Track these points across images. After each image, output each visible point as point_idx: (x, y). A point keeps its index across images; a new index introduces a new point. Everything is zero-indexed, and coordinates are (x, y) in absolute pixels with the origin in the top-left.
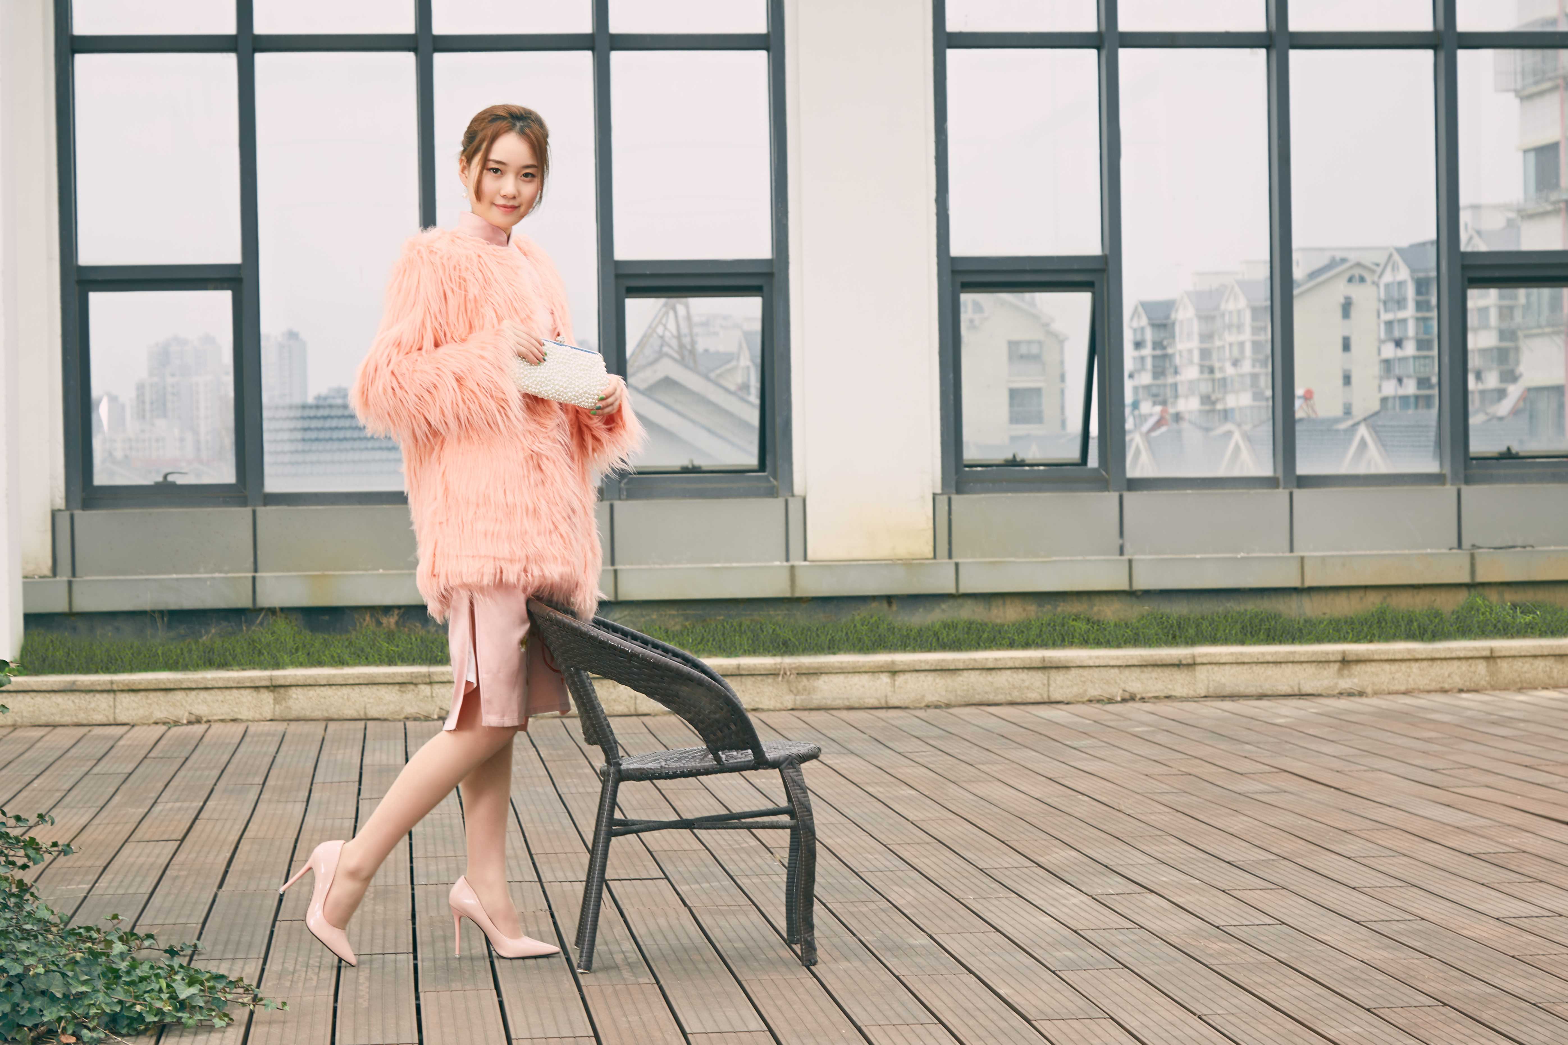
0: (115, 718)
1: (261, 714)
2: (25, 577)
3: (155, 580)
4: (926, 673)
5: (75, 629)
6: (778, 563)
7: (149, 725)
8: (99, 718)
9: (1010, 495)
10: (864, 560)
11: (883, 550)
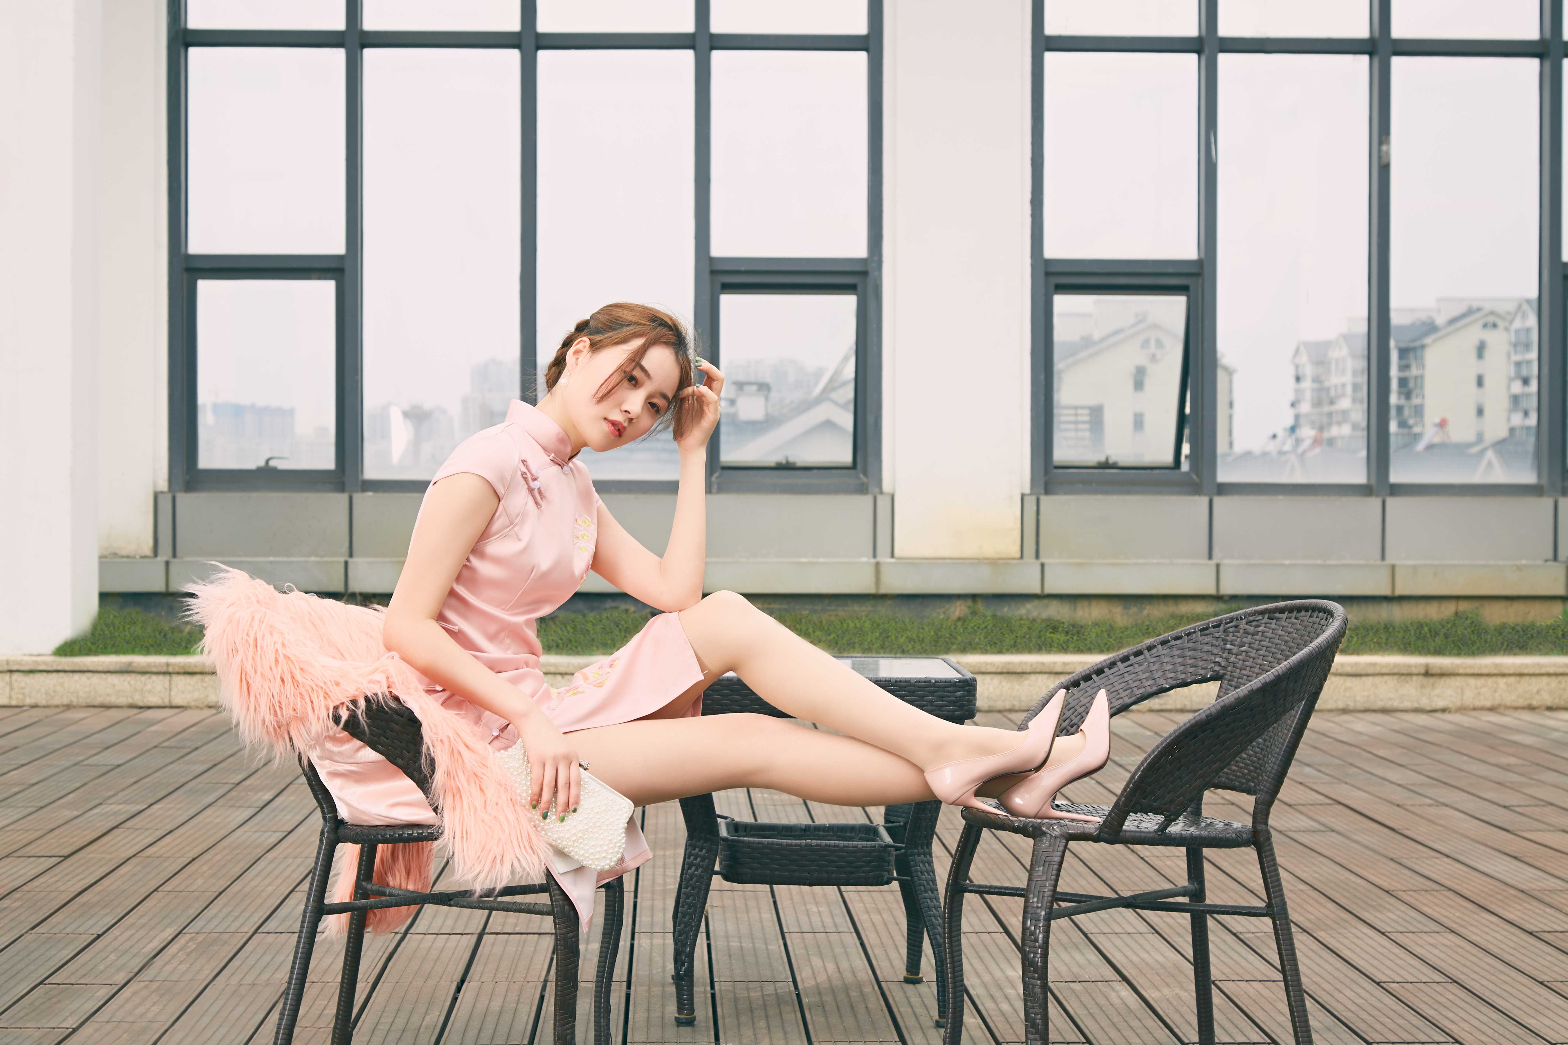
0: (170, 701)
5: (171, 609)
7: (201, 709)
8: (153, 700)
9: (1099, 497)
10: (950, 559)
11: (970, 549)
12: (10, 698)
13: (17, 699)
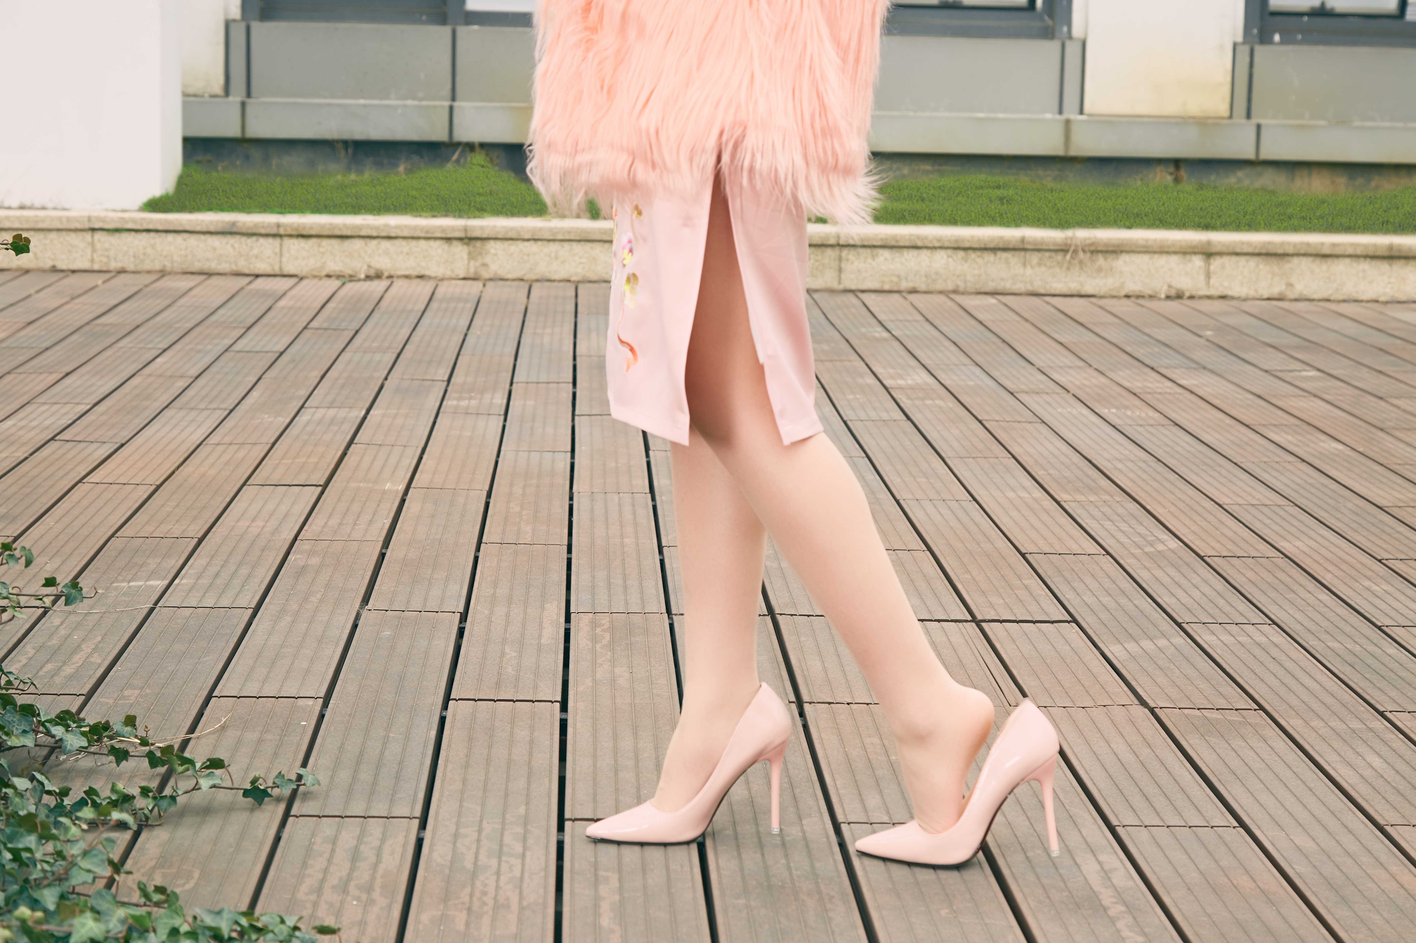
0: (281, 269)
1: (452, 271)
2: (185, 95)
3: (340, 106)
4: (1248, 257)
5: (247, 157)
6: (1049, 116)
7: (320, 278)
8: (261, 267)
9: (1321, 48)
10: (1149, 116)
11: (1171, 107)
12: (92, 261)
13: (101, 262)
